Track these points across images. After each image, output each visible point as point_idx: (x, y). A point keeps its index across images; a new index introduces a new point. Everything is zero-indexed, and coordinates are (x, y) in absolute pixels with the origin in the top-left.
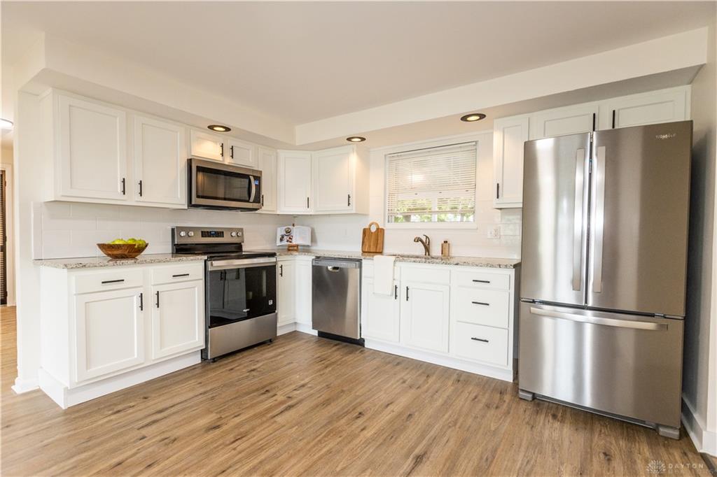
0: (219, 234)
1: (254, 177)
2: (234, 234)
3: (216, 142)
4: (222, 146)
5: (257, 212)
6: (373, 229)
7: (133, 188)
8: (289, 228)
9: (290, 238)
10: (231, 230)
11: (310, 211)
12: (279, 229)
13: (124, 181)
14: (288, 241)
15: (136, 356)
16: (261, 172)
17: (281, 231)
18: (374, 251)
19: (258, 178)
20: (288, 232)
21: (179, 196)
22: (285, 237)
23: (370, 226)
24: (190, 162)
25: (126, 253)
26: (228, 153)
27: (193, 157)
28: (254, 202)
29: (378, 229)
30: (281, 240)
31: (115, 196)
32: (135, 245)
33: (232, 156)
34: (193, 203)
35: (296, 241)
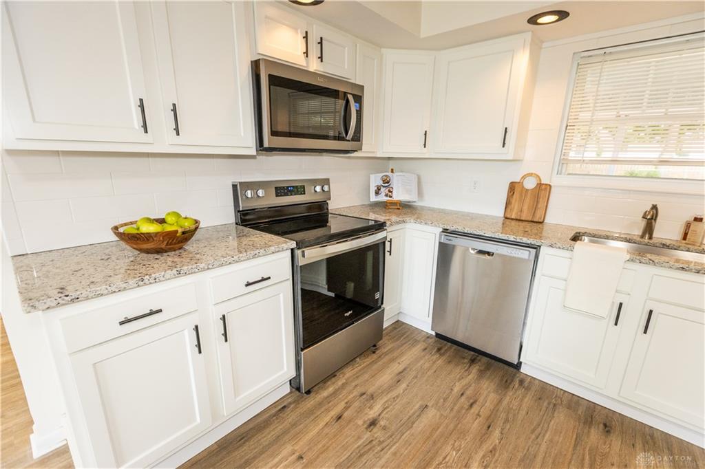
0: (298, 189)
1: (354, 96)
2: (318, 189)
3: (295, 29)
4: (306, 37)
5: (352, 155)
6: (530, 184)
7: (160, 119)
8: (386, 176)
9: (390, 191)
10: (315, 182)
11: (426, 153)
12: (372, 177)
13: (142, 105)
14: (386, 195)
15: (198, 420)
16: (362, 87)
17: (375, 180)
18: (530, 219)
19: (359, 99)
20: (387, 181)
21: (242, 134)
22: (382, 189)
23: (524, 177)
24: (256, 65)
25: (163, 246)
26: (314, 50)
27: (261, 57)
28: (353, 140)
29: (540, 185)
30: (377, 193)
31: (129, 136)
32: (177, 231)
33: (321, 58)
34: (266, 145)
35: (399, 195)
